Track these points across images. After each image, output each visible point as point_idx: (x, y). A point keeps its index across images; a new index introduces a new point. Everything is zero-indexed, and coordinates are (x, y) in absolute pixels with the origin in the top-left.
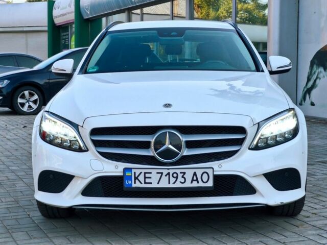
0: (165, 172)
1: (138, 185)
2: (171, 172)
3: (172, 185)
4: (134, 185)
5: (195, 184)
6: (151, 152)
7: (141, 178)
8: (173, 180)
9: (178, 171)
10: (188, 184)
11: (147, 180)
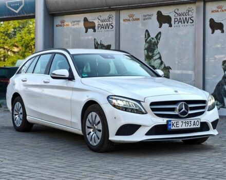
0: (184, 121)
1: (173, 128)
2: (186, 121)
3: (186, 127)
4: (172, 128)
5: (194, 127)
6: (176, 113)
7: (175, 125)
8: (187, 125)
9: (189, 121)
10: (192, 127)
11: (177, 126)
